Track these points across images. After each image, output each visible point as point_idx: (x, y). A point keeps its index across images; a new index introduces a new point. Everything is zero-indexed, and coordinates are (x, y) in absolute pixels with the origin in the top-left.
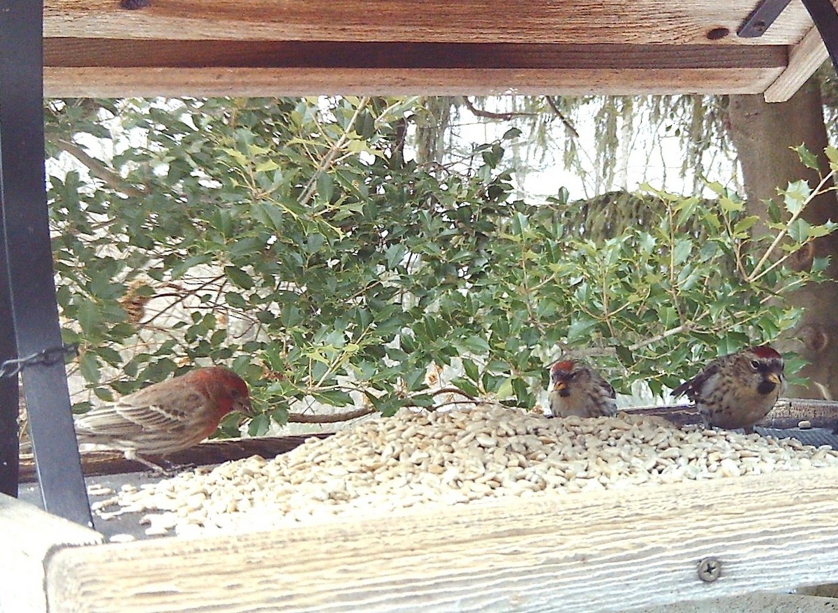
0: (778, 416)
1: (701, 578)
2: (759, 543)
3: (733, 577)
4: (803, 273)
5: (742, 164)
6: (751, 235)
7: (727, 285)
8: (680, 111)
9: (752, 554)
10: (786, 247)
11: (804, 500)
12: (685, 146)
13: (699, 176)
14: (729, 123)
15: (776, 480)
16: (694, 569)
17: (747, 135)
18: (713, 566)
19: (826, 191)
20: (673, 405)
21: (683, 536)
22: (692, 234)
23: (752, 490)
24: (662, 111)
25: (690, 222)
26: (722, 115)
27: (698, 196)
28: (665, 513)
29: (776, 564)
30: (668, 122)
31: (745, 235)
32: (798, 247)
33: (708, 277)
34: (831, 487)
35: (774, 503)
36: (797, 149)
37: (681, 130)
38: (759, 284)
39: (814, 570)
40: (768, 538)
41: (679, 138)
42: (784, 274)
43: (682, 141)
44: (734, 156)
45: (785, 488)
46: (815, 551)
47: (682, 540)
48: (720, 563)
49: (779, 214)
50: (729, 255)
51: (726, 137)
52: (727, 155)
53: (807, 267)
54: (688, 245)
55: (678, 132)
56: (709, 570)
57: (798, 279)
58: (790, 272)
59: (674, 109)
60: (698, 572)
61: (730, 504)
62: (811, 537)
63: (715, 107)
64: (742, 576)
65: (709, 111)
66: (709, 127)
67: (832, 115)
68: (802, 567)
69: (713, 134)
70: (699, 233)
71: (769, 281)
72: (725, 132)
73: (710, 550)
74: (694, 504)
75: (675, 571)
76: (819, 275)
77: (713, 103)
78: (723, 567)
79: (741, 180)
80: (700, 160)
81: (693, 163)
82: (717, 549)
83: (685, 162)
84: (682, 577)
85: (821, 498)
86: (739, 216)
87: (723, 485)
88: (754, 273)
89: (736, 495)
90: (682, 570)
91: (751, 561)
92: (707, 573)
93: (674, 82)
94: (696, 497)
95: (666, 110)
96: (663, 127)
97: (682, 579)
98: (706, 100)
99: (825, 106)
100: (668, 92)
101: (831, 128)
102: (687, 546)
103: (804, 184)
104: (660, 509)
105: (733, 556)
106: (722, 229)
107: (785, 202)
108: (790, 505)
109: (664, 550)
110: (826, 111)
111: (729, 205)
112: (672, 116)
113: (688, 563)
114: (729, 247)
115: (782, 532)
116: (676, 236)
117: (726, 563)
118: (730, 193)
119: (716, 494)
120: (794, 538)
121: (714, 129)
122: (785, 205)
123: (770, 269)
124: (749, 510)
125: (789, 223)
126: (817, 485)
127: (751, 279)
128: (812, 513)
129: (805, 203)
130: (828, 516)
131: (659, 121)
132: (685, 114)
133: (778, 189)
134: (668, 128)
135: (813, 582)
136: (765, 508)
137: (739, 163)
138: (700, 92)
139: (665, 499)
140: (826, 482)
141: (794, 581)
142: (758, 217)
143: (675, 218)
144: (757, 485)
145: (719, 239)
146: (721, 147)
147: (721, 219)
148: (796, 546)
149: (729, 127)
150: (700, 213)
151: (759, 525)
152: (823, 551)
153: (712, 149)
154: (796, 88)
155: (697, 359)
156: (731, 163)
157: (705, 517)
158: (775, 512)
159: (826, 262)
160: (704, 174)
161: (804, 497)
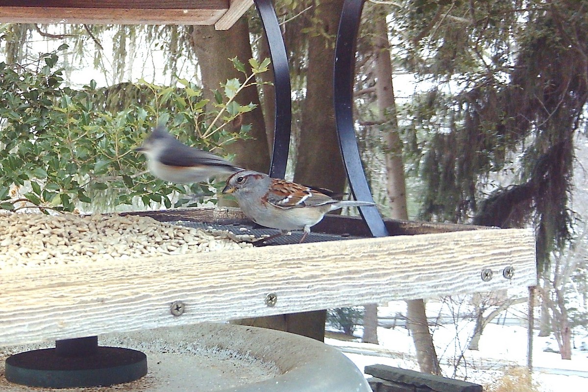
0: (220, 217)
1: (172, 313)
2: (208, 293)
3: (192, 313)
4: (235, 133)
5: (201, 67)
6: (204, 111)
7: (190, 140)
8: (164, 35)
9: (203, 299)
10: (226, 118)
11: (235, 268)
12: (166, 56)
13: (174, 75)
14: (193, 42)
15: (218, 256)
17: (204, 50)
18: (180, 306)
19: (249, 85)
20: (157, 210)
21: (162, 288)
22: (170, 109)
23: (204, 261)
24: (153, 35)
25: (169, 101)
26: (189, 37)
27: (173, 87)
28: (151, 274)
29: (217, 306)
30: (157, 41)
31: (201, 111)
32: (232, 118)
33: (178, 135)
34: (251, 261)
35: (217, 269)
36: (232, 60)
37: (164, 46)
38: (209, 140)
39: (240, 310)
40: (213, 290)
41: (163, 51)
42: (223, 134)
43: (165, 53)
44: (195, 62)
45: (223, 261)
46: (241, 298)
47: (162, 290)
48: (184, 305)
49: (221, 98)
50: (191, 121)
51: (191, 51)
52: (192, 62)
53: (237, 130)
54: (167, 115)
55: (162, 47)
56: (178, 309)
57: (232, 137)
58: (228, 133)
59: (160, 34)
60: (171, 310)
61: (190, 270)
62: (239, 290)
63: (185, 33)
64: (197, 313)
65: (181, 35)
66: (181, 44)
67: (255, 39)
68: (233, 308)
69: (183, 49)
70: (174, 108)
71: (215, 138)
72: (191, 48)
73: (178, 297)
74: (169, 269)
75: (157, 309)
76: (245, 135)
77: (184, 30)
78: (186, 307)
79: (200, 77)
80: (175, 65)
81: (171, 66)
82: (182, 296)
83: (166, 65)
84: (161, 312)
85: (245, 267)
86: (197, 100)
87: (187, 258)
88: (206, 133)
89: (194, 264)
90: (161, 308)
91: (203, 303)
92: (177, 310)
93: (161, 17)
94: (171, 265)
95: (156, 35)
96: (153, 45)
97: (161, 314)
98: (180, 29)
99: (250, 33)
100: (158, 23)
101: (254, 46)
102: (165, 294)
103: (237, 80)
104: (149, 272)
105: (192, 301)
106: (187, 107)
107: (225, 91)
108: (226, 271)
109: (151, 296)
110: (251, 37)
111: (192, 93)
112: (159, 38)
113: (166, 304)
114: (191, 117)
115: (221, 286)
116: (160, 110)
117: (187, 305)
118: (192, 85)
119: (182, 263)
120: (228, 290)
121: (184, 46)
122: (225, 93)
123: (215, 131)
124: (202, 273)
125: (227, 104)
126: (243, 259)
127: (204, 137)
128: (239, 275)
129: (237, 92)
130: (248, 277)
131: (151, 41)
132: (167, 37)
133: (221, 83)
134: (156, 45)
135: (240, 317)
136: (211, 272)
137: (199, 66)
138: (176, 23)
139: (151, 266)
140: (248, 257)
141: (228, 316)
142: (209, 100)
143: (160, 99)
144: (207, 259)
145: (185, 113)
146: (188, 57)
147: (187, 101)
148: (230, 295)
149: (193, 45)
150: (175, 97)
151: (208, 282)
152: (246, 298)
153: (183, 58)
154: (234, 22)
155: (172, 184)
156: (194, 67)
157: (175, 277)
158: (217, 275)
159: (249, 127)
160: (177, 75)
161: (235, 266)
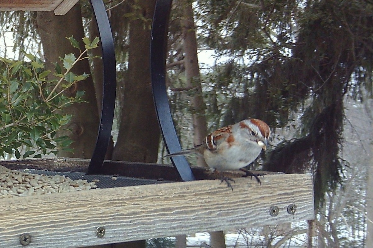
0: (59, 166)
1: (21, 243)
2: (49, 227)
3: (37, 243)
4: (72, 98)
5: (43, 45)
6: (47, 79)
7: (35, 103)
8: (13, 20)
9: (46, 232)
10: (64, 85)
11: (71, 206)
12: (15, 36)
13: (22, 51)
14: (37, 25)
15: (58, 197)
16: (18, 239)
17: (46, 31)
18: (27, 238)
19: (83, 59)
20: (9, 160)
21: (13, 223)
22: (19, 78)
23: (46, 202)
24: (5, 19)
25: (18, 73)
26: (33, 21)
27: (22, 61)
28: (4, 212)
29: (57, 237)
30: (8, 25)
31: (44, 80)
32: (69, 85)
33: (26, 99)
34: (84, 201)
35: (56, 208)
36: (69, 39)
37: (14, 28)
38: (50, 103)
39: (76, 240)
40: (54, 224)
41: (12, 33)
42: (62, 98)
43: (14, 34)
44: (39, 41)
45: (62, 201)
46: (76, 231)
47: (12, 225)
48: (30, 237)
49: (60, 70)
50: (36, 88)
51: (35, 32)
52: (36, 41)
53: (73, 95)
54: (17, 83)
55: (12, 29)
56: (25, 240)
57: (69, 101)
58: (66, 98)
59: (11, 18)
60: (20, 241)
61: (35, 208)
62: (74, 224)
63: (30, 18)
64: (41, 243)
65: (27, 19)
66: (27, 27)
67: (86, 22)
68: (70, 239)
69: (29, 31)
70: (22, 78)
71: (55, 102)
72: (35, 29)
73: (26, 230)
74: (19, 208)
75: (9, 240)
76: (80, 99)
77: (29, 15)
78: (32, 238)
79: (42, 53)
80: (23, 43)
81: (19, 44)
82: (29, 230)
83: (15, 44)
84: (12, 243)
85: (80, 206)
86: (41, 71)
87: (32, 199)
88: (48, 98)
89: (38, 204)
90: (12, 240)
91: (45, 235)
92: (24, 241)
93: (11, 5)
94: (19, 205)
95: (7, 19)
96: (5, 27)
97: (12, 244)
98: (26, 14)
99: (83, 18)
100: (9, 10)
101: (86, 28)
102: (15, 228)
103: (73, 55)
104: (2, 210)
105: (37, 233)
106: (33, 77)
107: (63, 64)
108: (64, 209)
109: (3, 230)
110: (84, 20)
111: (36, 65)
112: (9, 22)
113: (16, 236)
114: (36, 85)
115: (60, 222)
116: (11, 80)
117: (33, 236)
118: (37, 60)
119: (29, 203)
120: (66, 225)
121: (30, 28)
122: (63, 65)
123: (56, 96)
124: (45, 211)
125: (65, 74)
126: (78, 199)
127: (47, 100)
128: (75, 213)
129: (73, 65)
130: (82, 214)
131: (3, 24)
132: (16, 21)
133: (60, 58)
134: (8, 28)
135: (75, 246)
136: (52, 210)
137: (41, 45)
138: (23, 9)
139: (4, 206)
140: (82, 198)
141: (66, 245)
142: (50, 71)
143: (11, 71)
144: (48, 199)
145: (32, 81)
146: (33, 37)
147: (32, 71)
148: (67, 229)
149: (37, 28)
150: (23, 69)
151: (50, 218)
152: (80, 231)
153: (29, 38)
154: (70, 8)
155: (21, 139)
156: (37, 45)
157: (23, 214)
158: (57, 212)
159: (83, 93)
160: (25, 51)
161: (72, 205)
